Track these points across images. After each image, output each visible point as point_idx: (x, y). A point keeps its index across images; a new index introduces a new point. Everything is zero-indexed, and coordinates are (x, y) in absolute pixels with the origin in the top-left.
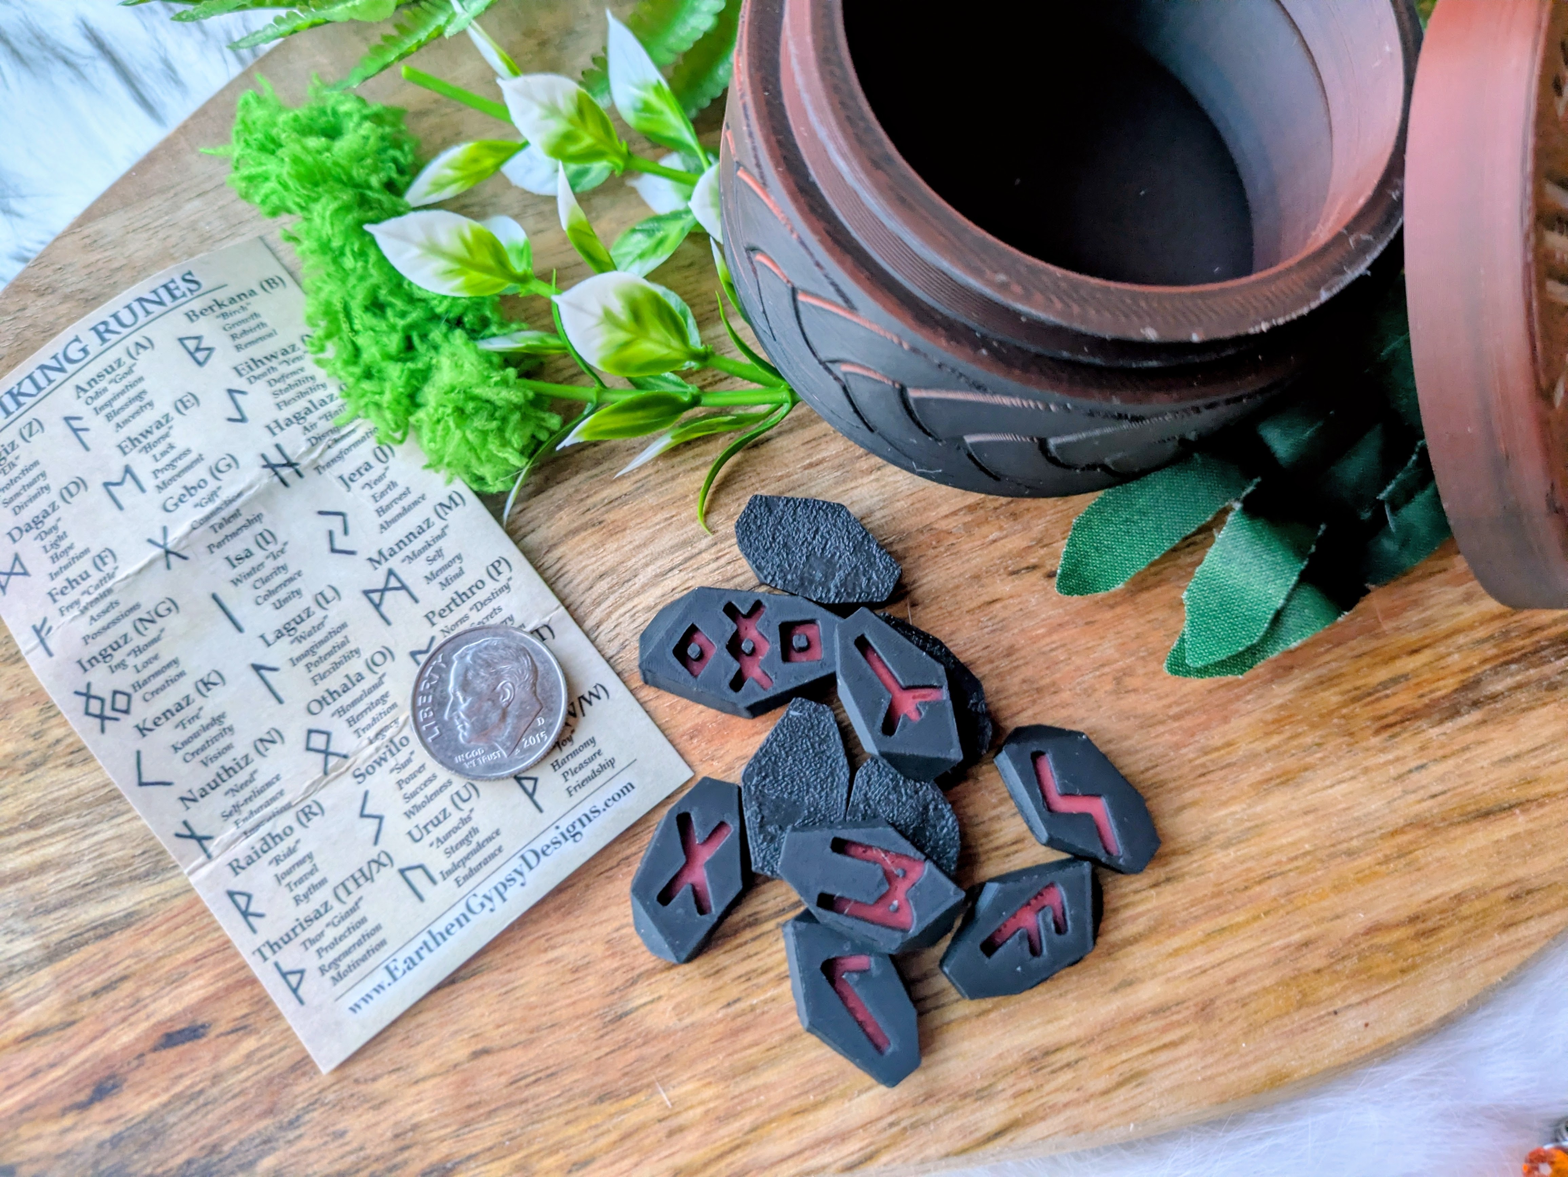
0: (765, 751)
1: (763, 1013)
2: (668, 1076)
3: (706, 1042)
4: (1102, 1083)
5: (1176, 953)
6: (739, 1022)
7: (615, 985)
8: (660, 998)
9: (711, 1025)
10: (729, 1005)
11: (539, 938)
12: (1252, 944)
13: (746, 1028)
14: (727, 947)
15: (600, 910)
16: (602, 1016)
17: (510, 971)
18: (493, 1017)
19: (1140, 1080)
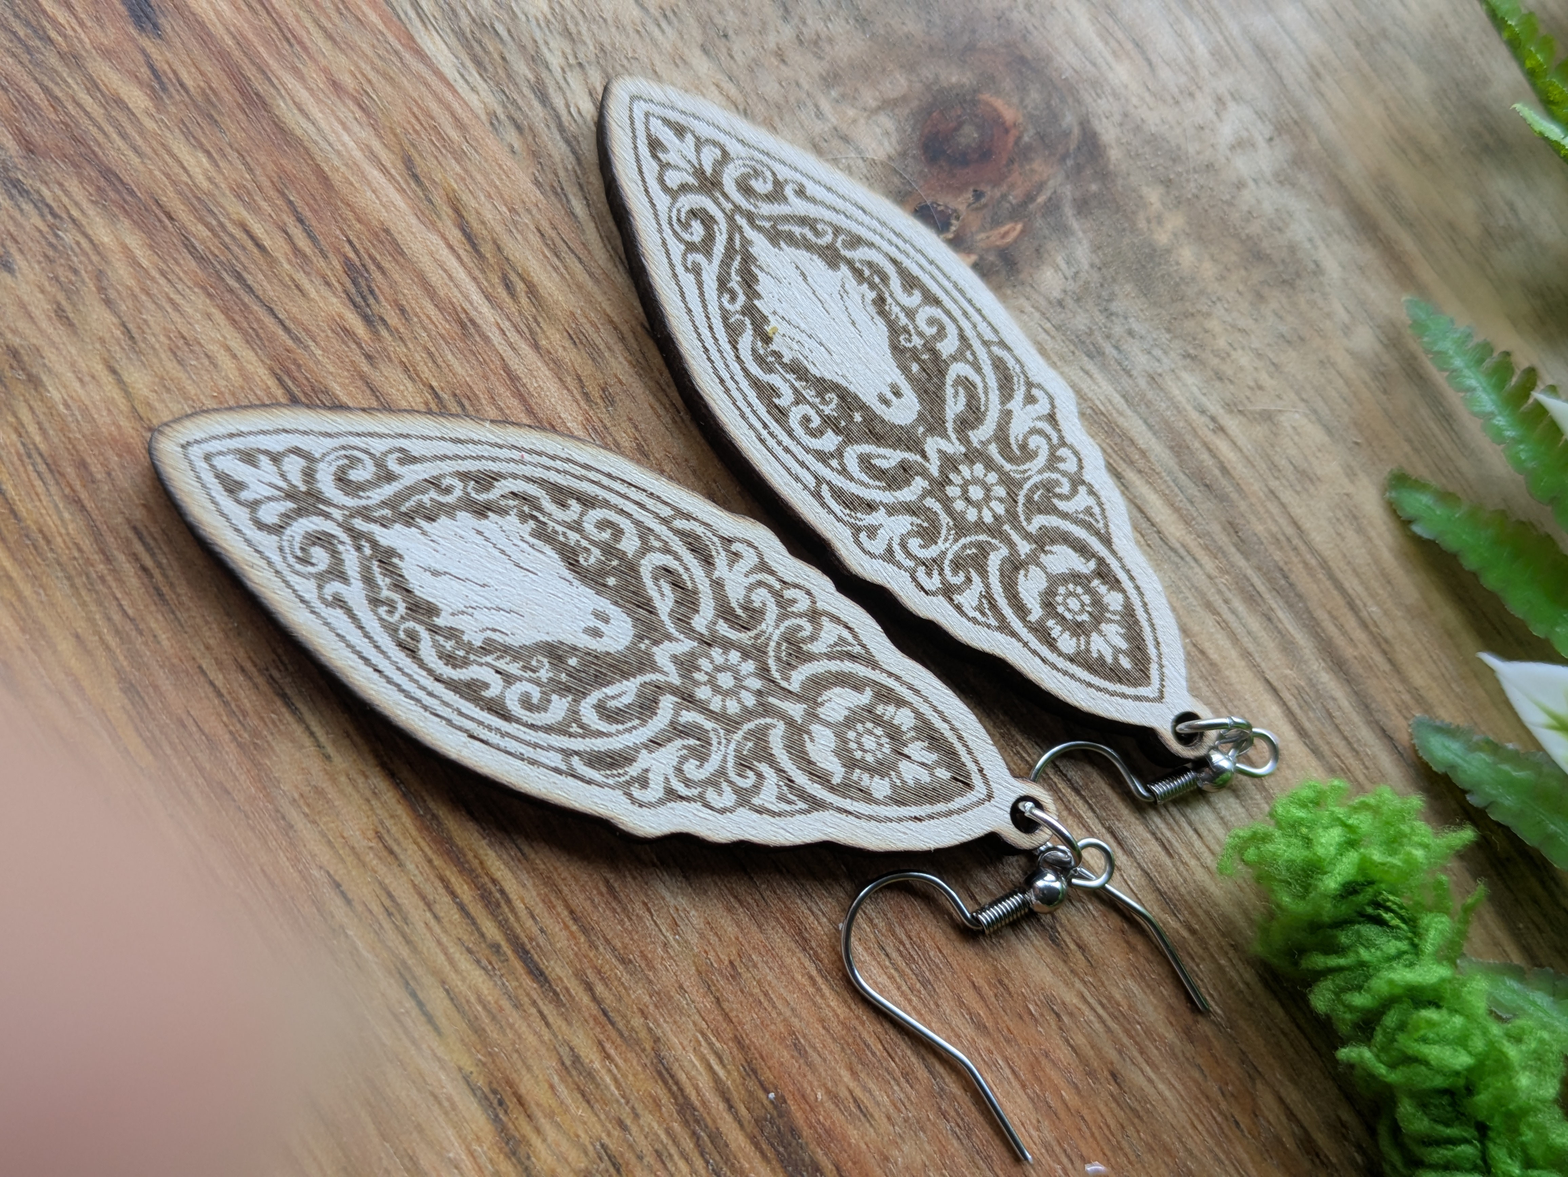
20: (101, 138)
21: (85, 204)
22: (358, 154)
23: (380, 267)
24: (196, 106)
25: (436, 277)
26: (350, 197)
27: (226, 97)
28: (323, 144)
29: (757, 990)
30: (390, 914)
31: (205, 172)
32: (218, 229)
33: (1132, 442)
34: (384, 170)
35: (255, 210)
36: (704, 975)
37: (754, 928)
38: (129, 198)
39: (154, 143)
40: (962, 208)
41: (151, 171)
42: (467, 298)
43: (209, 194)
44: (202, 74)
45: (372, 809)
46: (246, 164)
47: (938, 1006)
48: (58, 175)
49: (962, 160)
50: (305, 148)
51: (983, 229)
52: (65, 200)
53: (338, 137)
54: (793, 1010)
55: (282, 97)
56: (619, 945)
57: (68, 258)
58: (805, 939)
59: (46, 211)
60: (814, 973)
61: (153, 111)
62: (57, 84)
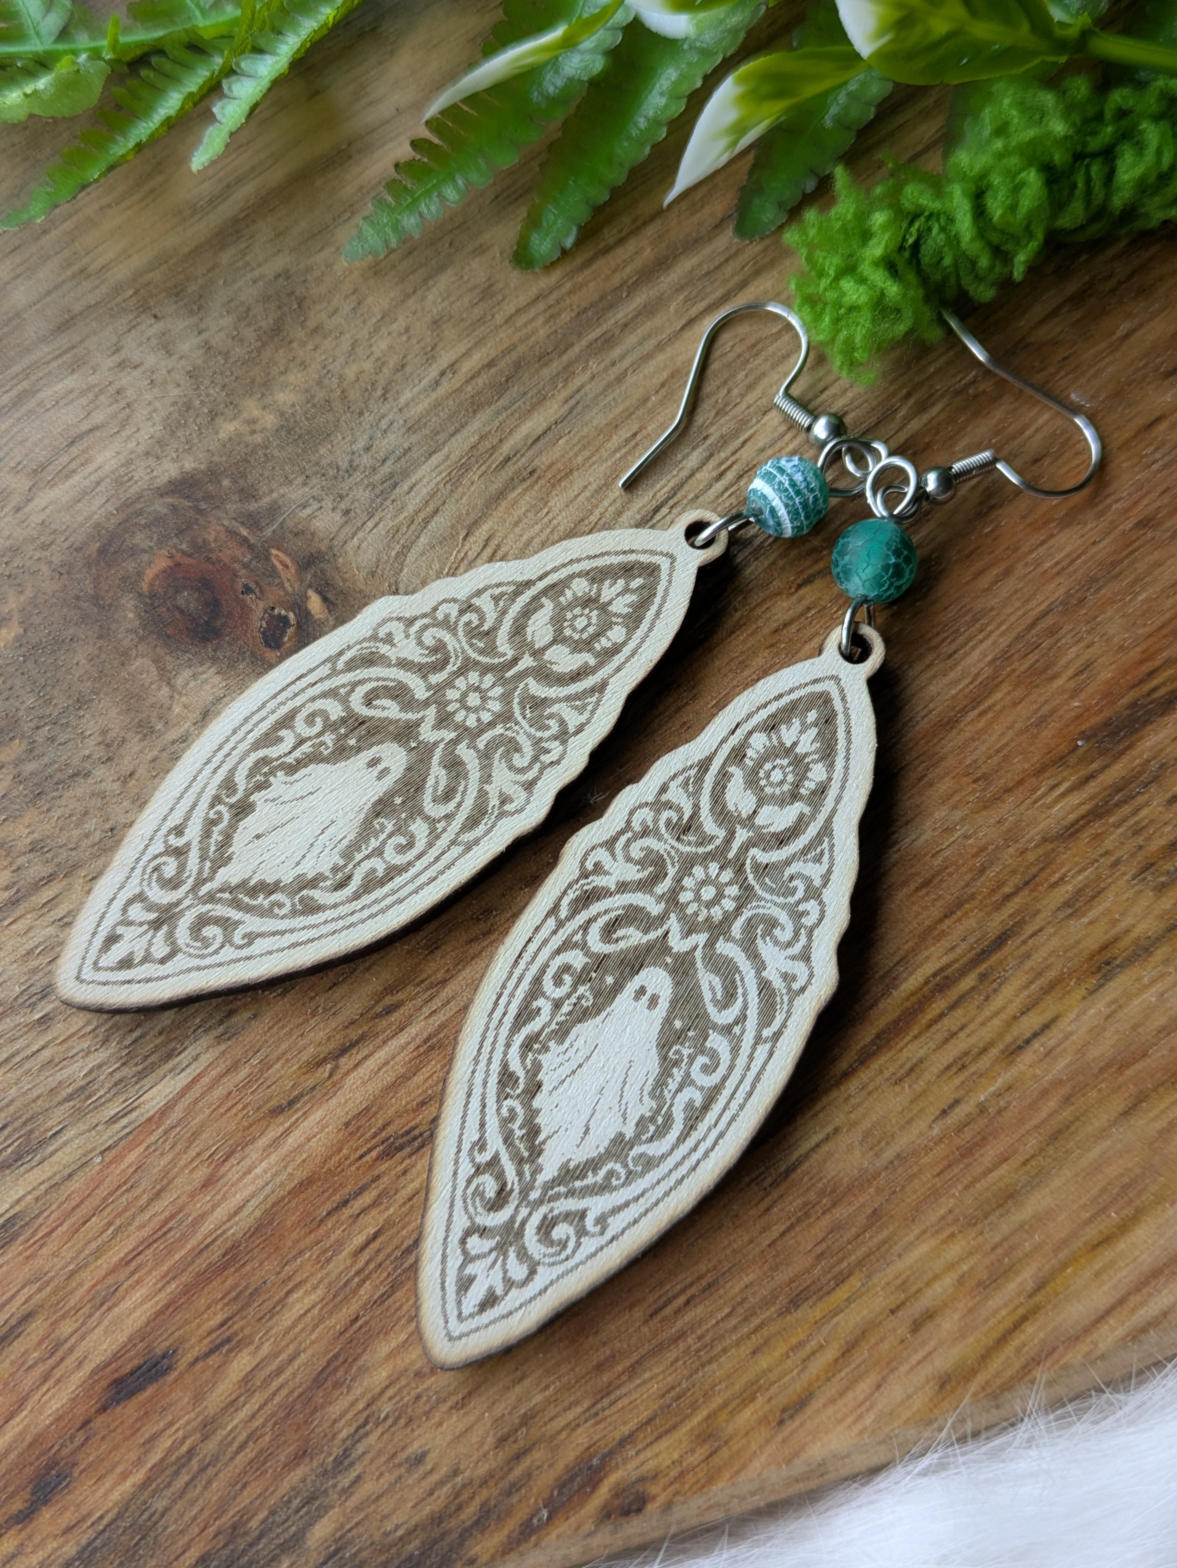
20: (284, 1392)
21: (351, 1398)
22: (273, 1158)
23: (384, 1128)
24: (242, 1309)
25: (387, 1077)
26: (317, 1161)
27: (230, 1282)
28: (269, 1189)
29: (996, 760)
30: (964, 1067)
31: (307, 1293)
32: (362, 1276)
33: (474, 447)
34: (287, 1132)
35: (339, 1245)
36: (986, 805)
37: (945, 764)
38: (341, 1359)
39: (284, 1343)
40: (261, 605)
41: (313, 1343)
42: (403, 1048)
43: (329, 1287)
44: (209, 1307)
45: (876, 1089)
46: (295, 1258)
47: (992, 609)
48: (326, 1425)
49: (214, 606)
50: (273, 1205)
51: (281, 585)
52: (350, 1415)
53: (257, 1177)
54: (1008, 728)
55: (224, 1232)
56: (969, 876)
57: (407, 1405)
58: (948, 722)
59: (362, 1431)
60: (976, 712)
61: (252, 1348)
62: (234, 1439)
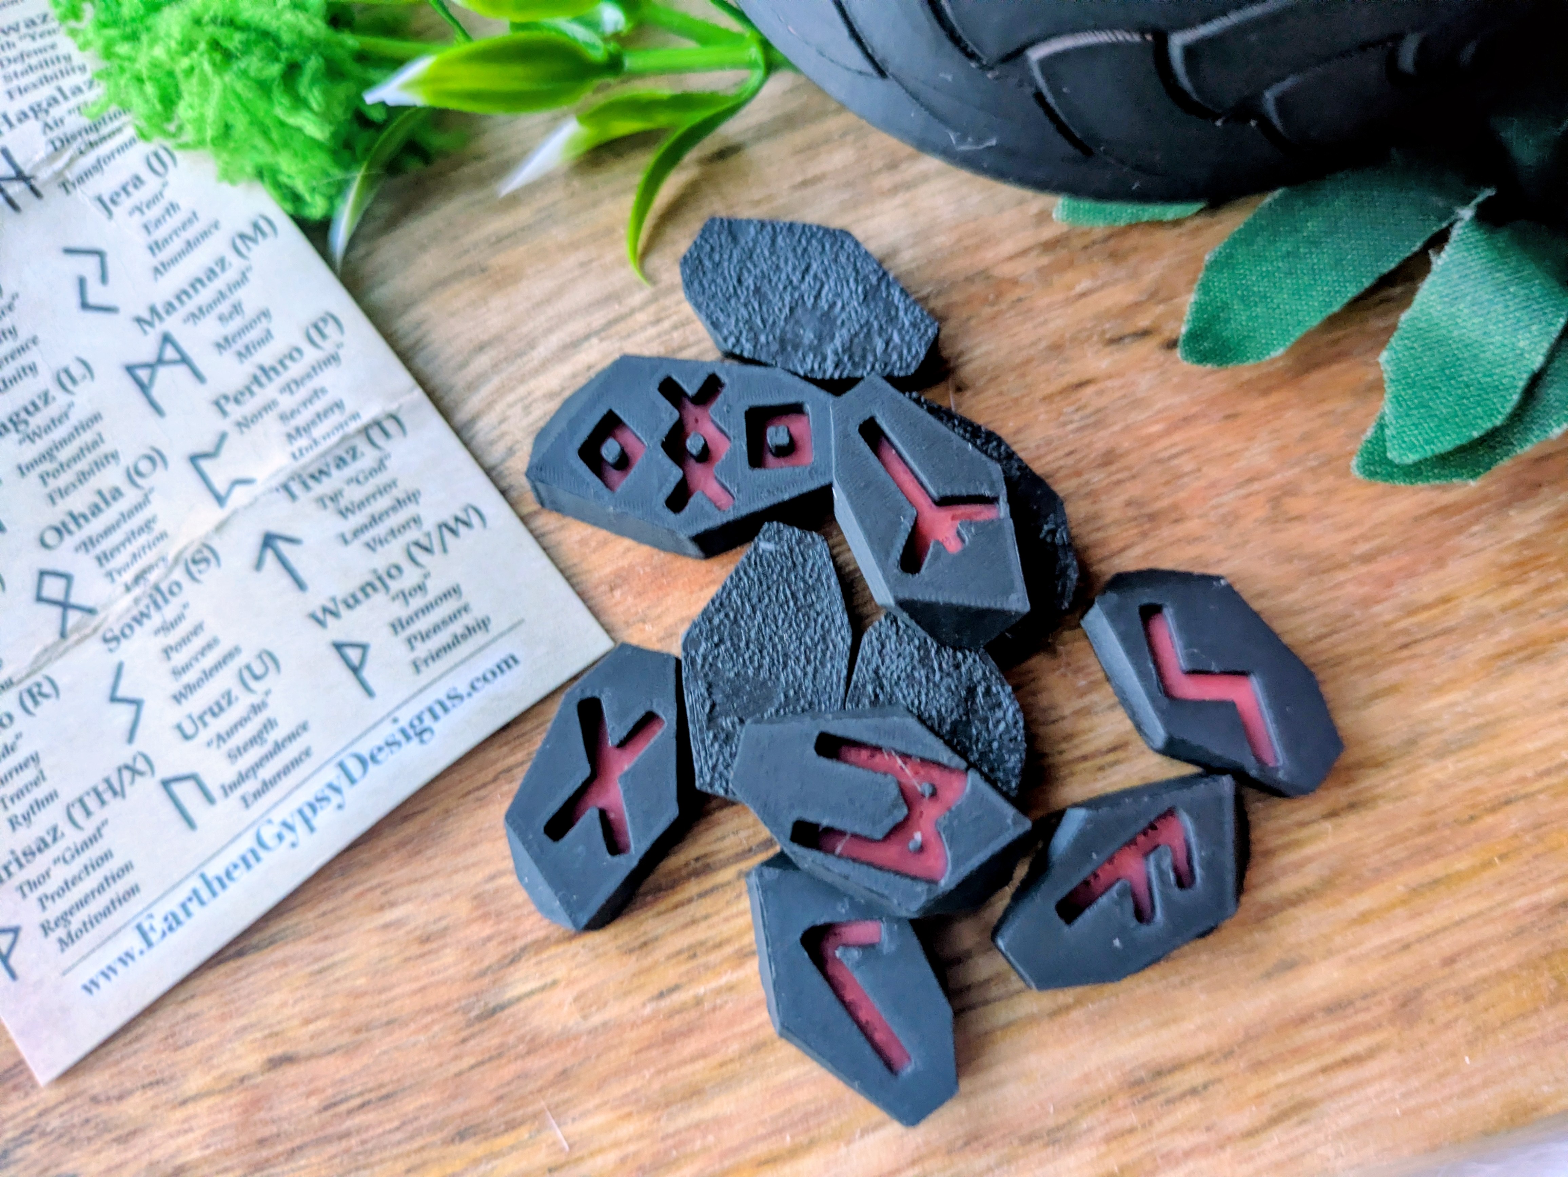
0: (719, 604)
1: (714, 1009)
2: (566, 1102)
3: (625, 1051)
4: (1243, 1120)
5: (1364, 918)
6: (676, 1022)
7: (486, 963)
8: (555, 983)
9: (634, 1025)
10: (661, 995)
11: (372, 889)
12: (1480, 904)
13: (688, 1032)
14: (662, 906)
15: (465, 848)
16: (466, 1010)
17: (326, 938)
18: (297, 1009)
19: (1305, 1114)
